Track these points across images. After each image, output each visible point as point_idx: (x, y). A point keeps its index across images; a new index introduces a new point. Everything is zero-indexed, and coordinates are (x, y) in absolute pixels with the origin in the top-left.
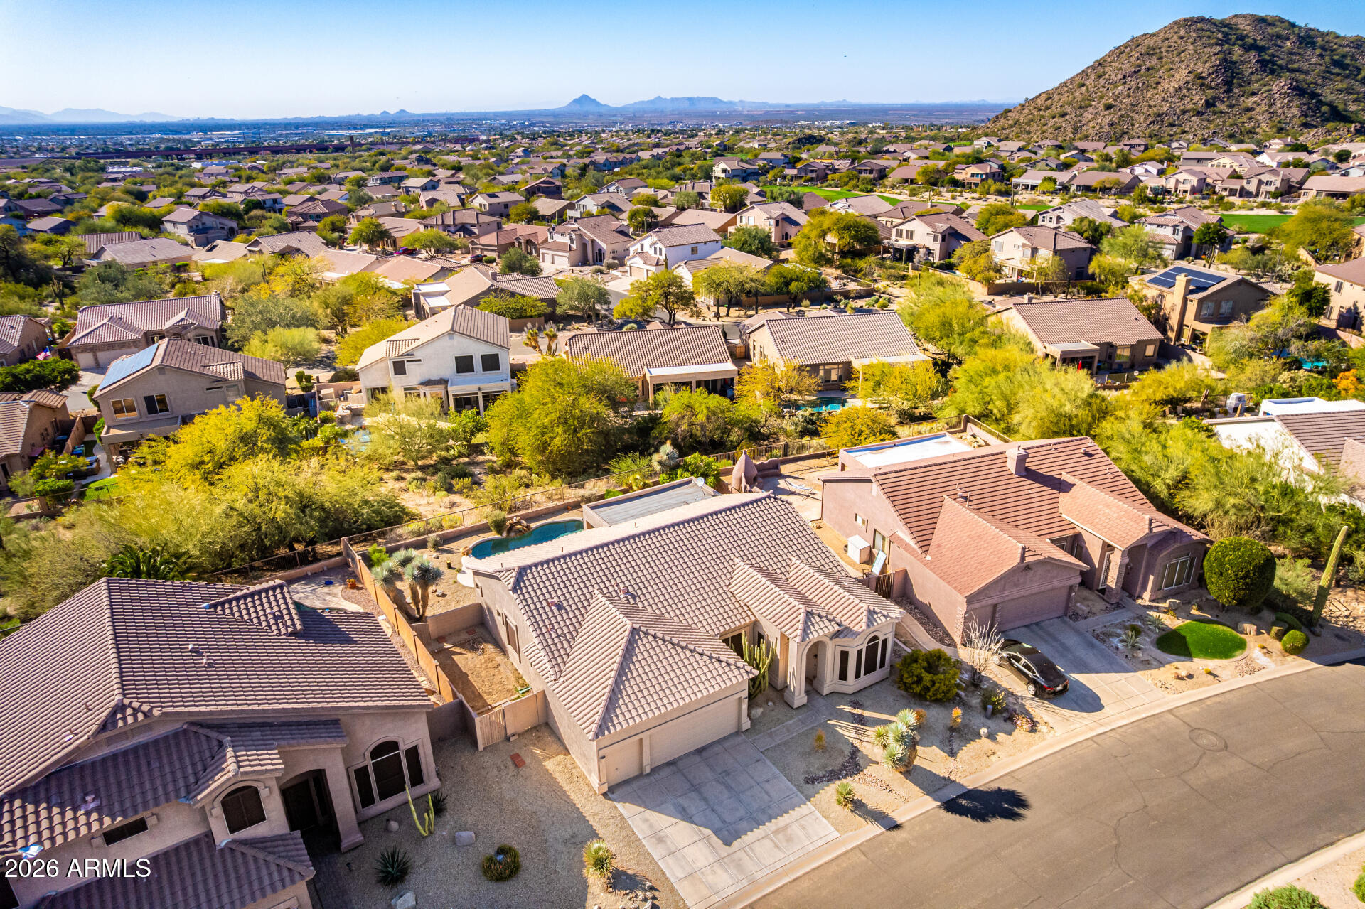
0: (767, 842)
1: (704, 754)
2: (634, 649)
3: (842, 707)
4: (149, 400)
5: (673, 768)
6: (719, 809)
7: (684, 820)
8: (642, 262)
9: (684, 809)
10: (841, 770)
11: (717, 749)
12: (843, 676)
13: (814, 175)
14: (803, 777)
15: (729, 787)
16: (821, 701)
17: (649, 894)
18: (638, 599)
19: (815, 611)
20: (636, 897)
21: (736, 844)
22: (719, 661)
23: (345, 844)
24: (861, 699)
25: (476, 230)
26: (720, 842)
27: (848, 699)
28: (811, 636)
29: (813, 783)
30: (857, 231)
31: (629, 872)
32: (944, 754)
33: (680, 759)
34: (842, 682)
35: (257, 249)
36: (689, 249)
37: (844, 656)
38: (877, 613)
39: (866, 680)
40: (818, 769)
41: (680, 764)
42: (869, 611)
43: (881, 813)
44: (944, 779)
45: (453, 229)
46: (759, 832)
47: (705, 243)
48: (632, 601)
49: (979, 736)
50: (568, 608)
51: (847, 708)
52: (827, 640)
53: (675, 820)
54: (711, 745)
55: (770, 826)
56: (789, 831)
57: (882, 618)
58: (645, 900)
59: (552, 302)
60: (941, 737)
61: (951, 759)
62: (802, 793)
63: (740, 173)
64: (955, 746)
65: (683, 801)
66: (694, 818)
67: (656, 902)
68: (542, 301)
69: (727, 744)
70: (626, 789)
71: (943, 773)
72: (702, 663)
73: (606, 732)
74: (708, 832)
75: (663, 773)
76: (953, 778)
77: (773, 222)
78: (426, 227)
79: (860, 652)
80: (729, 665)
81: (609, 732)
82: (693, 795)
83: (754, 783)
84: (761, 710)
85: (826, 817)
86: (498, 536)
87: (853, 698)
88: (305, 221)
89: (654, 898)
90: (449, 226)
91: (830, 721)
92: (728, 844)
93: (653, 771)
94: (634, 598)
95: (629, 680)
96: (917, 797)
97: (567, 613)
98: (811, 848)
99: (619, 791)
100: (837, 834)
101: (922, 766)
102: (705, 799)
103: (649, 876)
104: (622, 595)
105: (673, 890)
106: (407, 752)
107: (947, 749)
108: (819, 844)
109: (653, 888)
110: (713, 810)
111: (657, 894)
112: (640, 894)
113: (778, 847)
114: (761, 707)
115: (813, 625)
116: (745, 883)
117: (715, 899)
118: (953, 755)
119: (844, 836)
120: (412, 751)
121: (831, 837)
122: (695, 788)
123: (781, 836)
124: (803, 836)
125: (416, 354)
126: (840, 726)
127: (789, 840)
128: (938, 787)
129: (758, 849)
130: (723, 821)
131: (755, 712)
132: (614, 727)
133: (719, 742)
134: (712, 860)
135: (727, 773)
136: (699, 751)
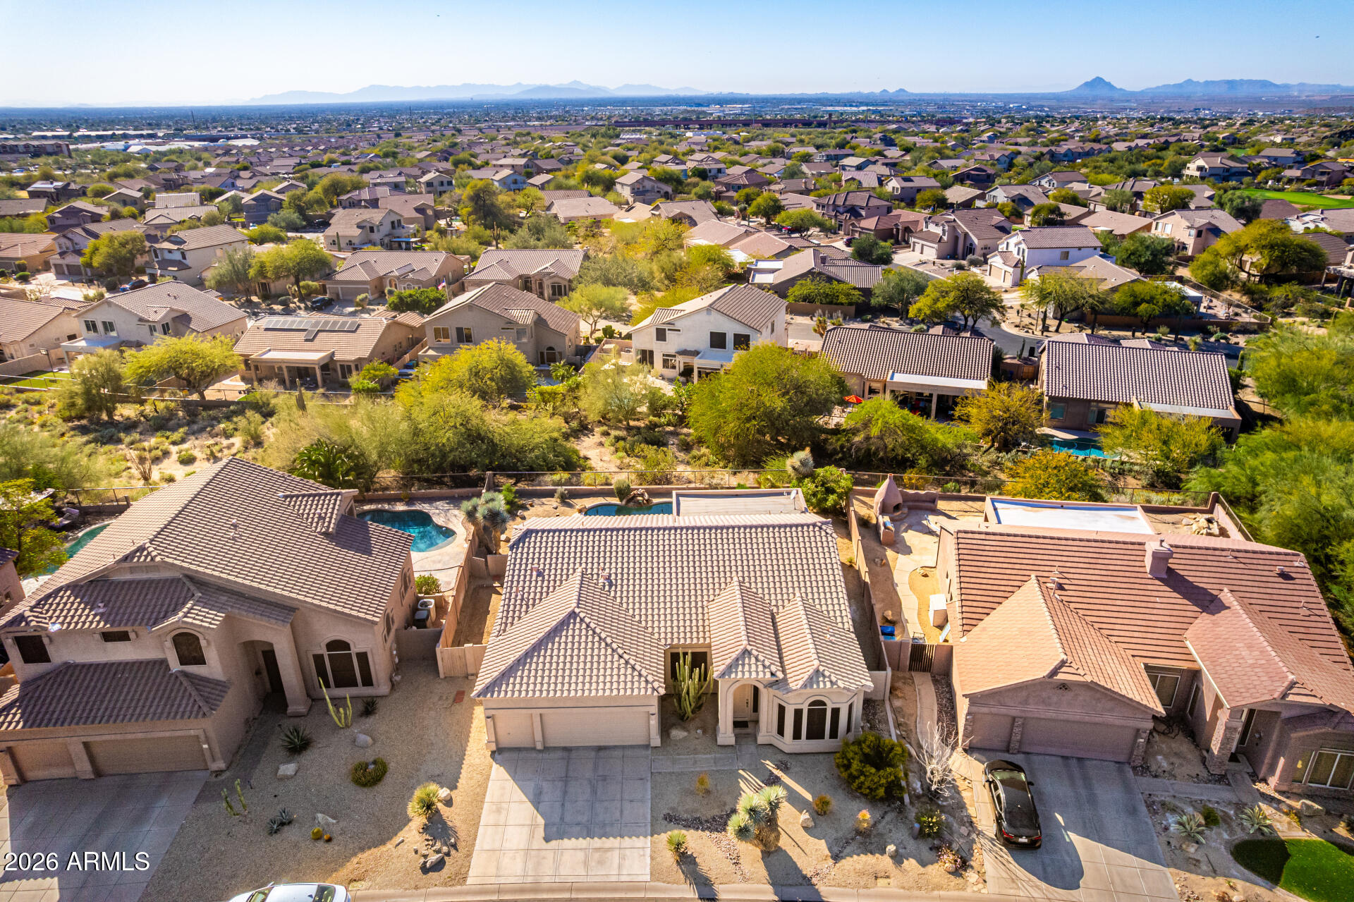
0: (581, 855)
1: (602, 754)
2: (563, 630)
3: (768, 762)
4: (459, 330)
5: (565, 754)
6: (568, 805)
7: (532, 802)
8: (1002, 261)
9: (541, 793)
10: (707, 821)
11: (618, 753)
12: (781, 731)
13: (1324, 178)
14: (666, 811)
15: (594, 792)
16: (752, 748)
17: (445, 849)
18: (613, 588)
19: (755, 652)
20: (432, 846)
21: (554, 843)
22: (633, 668)
23: (291, 709)
24: (792, 762)
25: (863, 213)
26: (543, 834)
27: (780, 757)
28: (733, 676)
29: (671, 821)
30: (1284, 252)
31: (449, 823)
32: (827, 852)
33: (578, 748)
34: (779, 737)
35: (657, 213)
36: (1058, 252)
37: (782, 710)
38: (824, 676)
39: (805, 745)
40: (686, 811)
41: (574, 754)
42: (817, 671)
43: (707, 879)
44: (805, 877)
45: (841, 210)
46: (582, 843)
47: (1080, 248)
48: (607, 588)
49: (883, 852)
50: (546, 577)
51: (770, 765)
52: (760, 686)
53: (524, 798)
54: (615, 747)
55: (597, 842)
56: (609, 854)
57: (828, 685)
58: (438, 852)
59: (867, 292)
60: (840, 834)
61: (831, 862)
62: (652, 825)
63: (1220, 172)
64: (848, 849)
65: (546, 786)
66: (541, 806)
67: (446, 858)
68: (859, 289)
69: (629, 753)
70: (515, 755)
71: (808, 871)
72: (616, 664)
73: (489, 695)
74: (541, 821)
75: (552, 755)
76: (814, 880)
77: (1193, 232)
78: (818, 205)
79: (798, 713)
80: (640, 675)
81: (492, 696)
82: (560, 784)
83: (619, 796)
84: (685, 734)
85: (652, 858)
86: (619, 502)
87: (785, 758)
88: (727, 191)
89: (448, 854)
90: (839, 206)
91: (741, 772)
92: (547, 839)
93: (546, 749)
94: (610, 586)
95: (539, 656)
96: (759, 882)
97: (543, 581)
98: (614, 879)
99: (506, 755)
100: (648, 878)
101: (791, 854)
102: (565, 793)
103: (462, 834)
104: (601, 580)
105: (469, 856)
106: (358, 655)
107: (836, 849)
108: (623, 878)
109: (454, 846)
110: (563, 805)
111: (453, 852)
112: (438, 845)
113: (586, 864)
114: (688, 731)
115: (743, 665)
116: (529, 880)
117: (493, 880)
118: (836, 857)
119: (652, 884)
120: (363, 657)
121: (640, 878)
122: (566, 779)
123: (597, 855)
124: (616, 864)
125: (676, 323)
126: (746, 779)
127: (601, 862)
128: (790, 882)
129: (567, 856)
130: (562, 819)
131: (677, 734)
132: (499, 692)
133: (624, 747)
134: (522, 847)
135: (604, 778)
136: (600, 749)
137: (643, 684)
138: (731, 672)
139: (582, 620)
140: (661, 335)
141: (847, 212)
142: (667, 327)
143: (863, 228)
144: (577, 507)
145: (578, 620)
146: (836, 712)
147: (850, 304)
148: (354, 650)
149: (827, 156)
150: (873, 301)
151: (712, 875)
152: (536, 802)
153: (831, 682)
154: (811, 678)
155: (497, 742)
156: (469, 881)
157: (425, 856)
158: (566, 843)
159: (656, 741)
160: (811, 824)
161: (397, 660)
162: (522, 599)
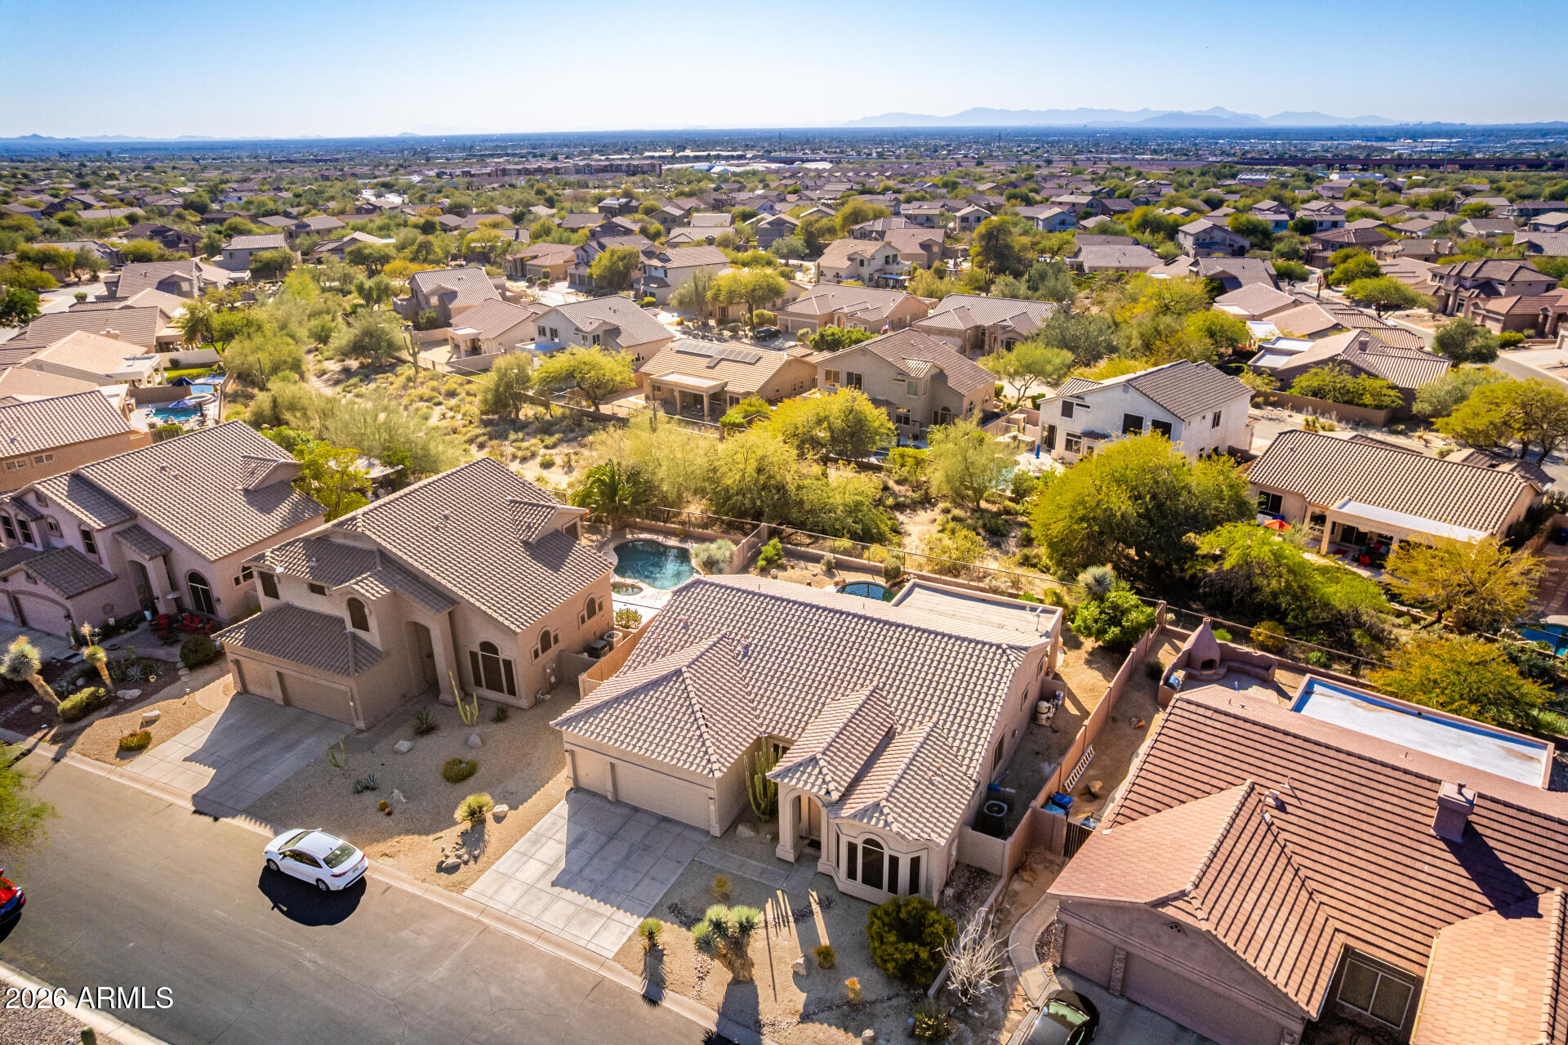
0: (572, 909)
1: (663, 825)
2: (660, 685)
3: (814, 894)
4: (850, 375)
5: (630, 813)
6: (596, 861)
7: (568, 845)
9: (581, 840)
11: (678, 830)
12: (836, 861)
14: (676, 901)
15: (628, 857)
17: (466, 857)
19: (822, 763)
20: (458, 850)
21: (558, 889)
25: (1502, 290)
26: (554, 878)
27: (831, 892)
29: (674, 912)
31: (486, 837)
32: (800, 1008)
33: (646, 812)
34: (836, 870)
35: (1195, 269)
37: (838, 838)
38: (882, 813)
39: (858, 888)
41: (638, 815)
42: (877, 805)
43: (663, 981)
44: (757, 1022)
45: (1468, 284)
46: (581, 899)
49: (858, 1034)
50: (690, 631)
51: (813, 897)
52: (819, 803)
53: (565, 840)
55: (594, 904)
56: (596, 919)
58: (459, 857)
60: (829, 996)
61: (797, 1018)
62: (654, 909)
64: (824, 1015)
65: (591, 835)
66: (573, 853)
67: (462, 866)
69: (687, 833)
70: (586, 798)
71: (765, 1016)
73: (566, 727)
74: (562, 865)
75: (619, 811)
76: (765, 1030)
78: (1435, 276)
79: (852, 848)
80: (706, 752)
82: (604, 839)
83: (645, 870)
84: (752, 834)
85: (629, 939)
87: (835, 897)
88: (1324, 250)
89: (466, 863)
90: (1465, 279)
91: (779, 893)
92: (554, 884)
93: (617, 802)
95: (627, 704)
96: (710, 1006)
97: (684, 634)
98: (582, 943)
99: (579, 796)
100: (611, 955)
101: (759, 992)
102: (602, 848)
103: (490, 850)
104: (739, 648)
105: (482, 871)
106: (504, 661)
107: (812, 1009)
108: (591, 946)
109: (476, 858)
110: (591, 859)
111: (472, 863)
112: (462, 851)
113: (569, 920)
114: (757, 832)
115: (803, 773)
116: (513, 912)
117: (483, 900)
118: (806, 1017)
119: (612, 963)
120: (508, 664)
121: (605, 953)
122: (612, 837)
123: (584, 915)
124: (593, 932)
125: (1086, 398)
126: (778, 902)
127: (582, 924)
128: (739, 1020)
129: (559, 906)
130: (581, 870)
131: (744, 831)
132: (575, 727)
133: (686, 826)
134: (529, 881)
135: (647, 848)
136: (666, 820)
138: (787, 776)
140: (1067, 409)
141: (1476, 287)
142: (1075, 401)
143: (1488, 311)
144: (837, 579)
146: (894, 861)
147: (1379, 407)
148: (502, 656)
149: (1521, 210)
150: (1416, 407)
151: (669, 979)
152: (572, 845)
154: (865, 810)
155: (576, 779)
156: (466, 893)
157: (447, 857)
158: (569, 894)
159: (716, 831)
160: (803, 972)
161: (553, 679)
162: (656, 647)
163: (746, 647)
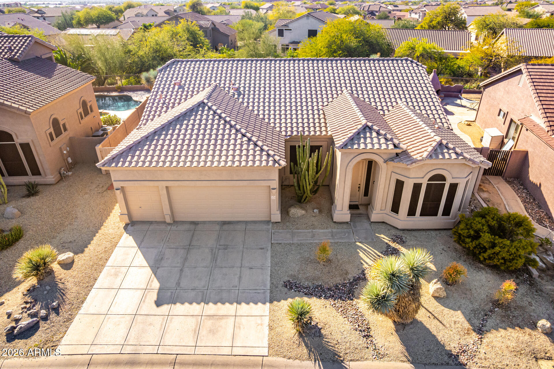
0: (191, 322)
1: (226, 227)
3: (382, 236)
5: (192, 227)
6: (186, 270)
7: (151, 267)
10: (329, 289)
11: (239, 227)
12: (395, 209)
14: (286, 279)
15: (214, 258)
16: (366, 225)
17: (43, 313)
18: (242, 96)
19: (375, 127)
20: (29, 309)
21: (165, 308)
22: (256, 145)
24: (406, 236)
26: (155, 297)
27: (394, 232)
28: (356, 146)
29: (291, 288)
31: (61, 286)
32: (467, 325)
33: (204, 223)
34: (393, 214)
37: (400, 185)
39: (419, 221)
40: (307, 279)
41: (200, 227)
42: (440, 144)
43: (335, 354)
44: (450, 354)
46: (196, 308)
48: (236, 96)
50: (186, 89)
51: (386, 239)
52: (380, 160)
53: (145, 263)
54: (238, 222)
55: (211, 308)
56: (223, 322)
57: (454, 156)
58: (32, 316)
60: (476, 305)
61: (475, 336)
62: (271, 292)
64: (490, 322)
65: (168, 253)
66: (160, 271)
67: (42, 323)
69: (250, 227)
70: (145, 227)
71: (453, 346)
72: (239, 141)
73: (114, 165)
74: (156, 285)
75: (181, 228)
79: (417, 187)
80: (262, 150)
81: (116, 166)
82: (182, 252)
83: (239, 264)
84: (303, 212)
85: (271, 328)
87: (399, 233)
90: (365, 10)
91: (358, 244)
92: (158, 303)
93: (175, 222)
94: (239, 95)
95: (166, 135)
96: (397, 359)
97: (183, 92)
98: (226, 351)
99: (137, 227)
100: (265, 352)
101: (428, 326)
102: (186, 259)
103: (70, 296)
104: (232, 91)
105: (69, 320)
106: (21, 145)
107: (477, 322)
108: (236, 351)
109: (56, 310)
110: (181, 270)
111: (53, 316)
112: (37, 308)
113: (197, 333)
114: (306, 211)
115: (365, 138)
116: (128, 349)
117: (85, 350)
118: (480, 331)
119: (270, 358)
120: (26, 147)
121: (256, 352)
122: (189, 248)
123: (209, 323)
124: (229, 336)
125: (289, 25)
126: (365, 250)
127: (212, 332)
128: (434, 360)
129: (175, 323)
130: (178, 284)
131: (296, 212)
132: (124, 163)
133: (246, 223)
134: (129, 312)
135: (226, 247)
136: (224, 223)
137: (265, 157)
138: (353, 144)
139: (210, 108)
140: (281, 33)
141: (369, 14)
142: (284, 28)
145: (206, 108)
146: (454, 187)
151: (341, 349)
152: (155, 268)
153: (456, 153)
154: (435, 150)
155: (129, 215)
156: (62, 349)
157: (17, 321)
158: (179, 308)
159: (277, 216)
160: (443, 294)
162: (164, 103)
163: (238, 89)
